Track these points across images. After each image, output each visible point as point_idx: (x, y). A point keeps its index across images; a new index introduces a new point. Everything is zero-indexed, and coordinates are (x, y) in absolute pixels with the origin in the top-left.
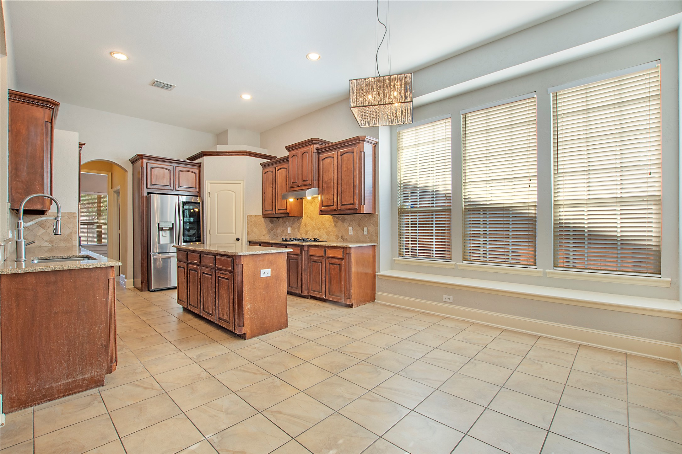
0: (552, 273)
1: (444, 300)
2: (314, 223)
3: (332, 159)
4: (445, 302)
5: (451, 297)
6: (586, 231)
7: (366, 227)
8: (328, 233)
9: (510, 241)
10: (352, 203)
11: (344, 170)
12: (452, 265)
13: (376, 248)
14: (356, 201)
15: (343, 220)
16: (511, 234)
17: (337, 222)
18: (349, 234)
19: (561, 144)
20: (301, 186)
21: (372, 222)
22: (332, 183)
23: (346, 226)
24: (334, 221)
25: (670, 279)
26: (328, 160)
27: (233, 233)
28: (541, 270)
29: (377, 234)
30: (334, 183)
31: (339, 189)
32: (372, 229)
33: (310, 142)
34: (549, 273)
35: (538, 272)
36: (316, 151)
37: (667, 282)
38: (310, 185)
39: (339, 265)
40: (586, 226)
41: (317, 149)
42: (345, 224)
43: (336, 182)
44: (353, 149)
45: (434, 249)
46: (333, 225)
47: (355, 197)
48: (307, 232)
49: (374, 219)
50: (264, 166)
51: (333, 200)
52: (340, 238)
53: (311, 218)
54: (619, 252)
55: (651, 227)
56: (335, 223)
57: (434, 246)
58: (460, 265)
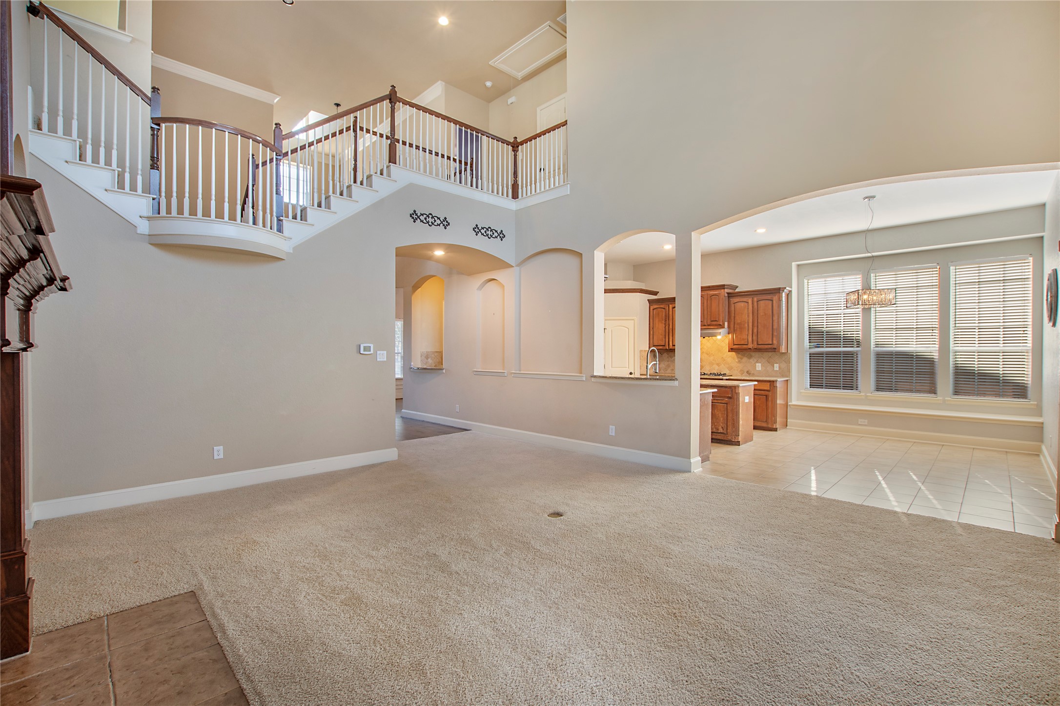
0: (950, 401)
1: (859, 423)
2: (712, 358)
3: (746, 304)
4: (860, 425)
5: (866, 421)
6: (976, 372)
7: (777, 363)
8: (730, 368)
9: (914, 376)
10: (771, 343)
11: (761, 314)
12: (861, 396)
13: (788, 381)
14: (775, 342)
15: (750, 357)
16: (914, 371)
17: (741, 359)
18: (757, 369)
19: (958, 305)
20: (709, 325)
21: (783, 359)
22: (747, 325)
23: (753, 362)
24: (738, 358)
25: (1036, 403)
26: (742, 304)
27: (626, 367)
28: (941, 398)
29: (789, 370)
30: (748, 325)
31: (755, 331)
32: (783, 365)
33: (722, 287)
34: (948, 400)
35: (938, 400)
36: (726, 295)
37: (1034, 404)
38: (720, 325)
39: (766, 396)
40: (976, 369)
41: (728, 293)
42: (751, 360)
43: (751, 325)
44: (772, 298)
45: (842, 383)
46: (737, 360)
47: (774, 339)
48: (703, 367)
49: (786, 357)
50: (650, 302)
51: (747, 340)
52: (746, 373)
53: (708, 354)
54: (1001, 388)
55: (1024, 371)
56: (740, 359)
57: (842, 380)
58: (869, 396)
